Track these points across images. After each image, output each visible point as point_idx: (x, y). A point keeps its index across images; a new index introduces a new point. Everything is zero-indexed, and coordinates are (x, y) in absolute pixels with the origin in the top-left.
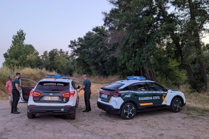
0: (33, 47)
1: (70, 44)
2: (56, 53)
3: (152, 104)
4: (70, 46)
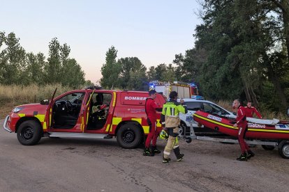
0: (139, 61)
1: (175, 59)
2: (164, 70)
4: (175, 61)
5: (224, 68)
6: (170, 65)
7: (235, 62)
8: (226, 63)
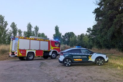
3: (81, 60)
4: (87, 31)
5: (112, 29)
6: (86, 34)
7: (119, 23)
8: (113, 26)
